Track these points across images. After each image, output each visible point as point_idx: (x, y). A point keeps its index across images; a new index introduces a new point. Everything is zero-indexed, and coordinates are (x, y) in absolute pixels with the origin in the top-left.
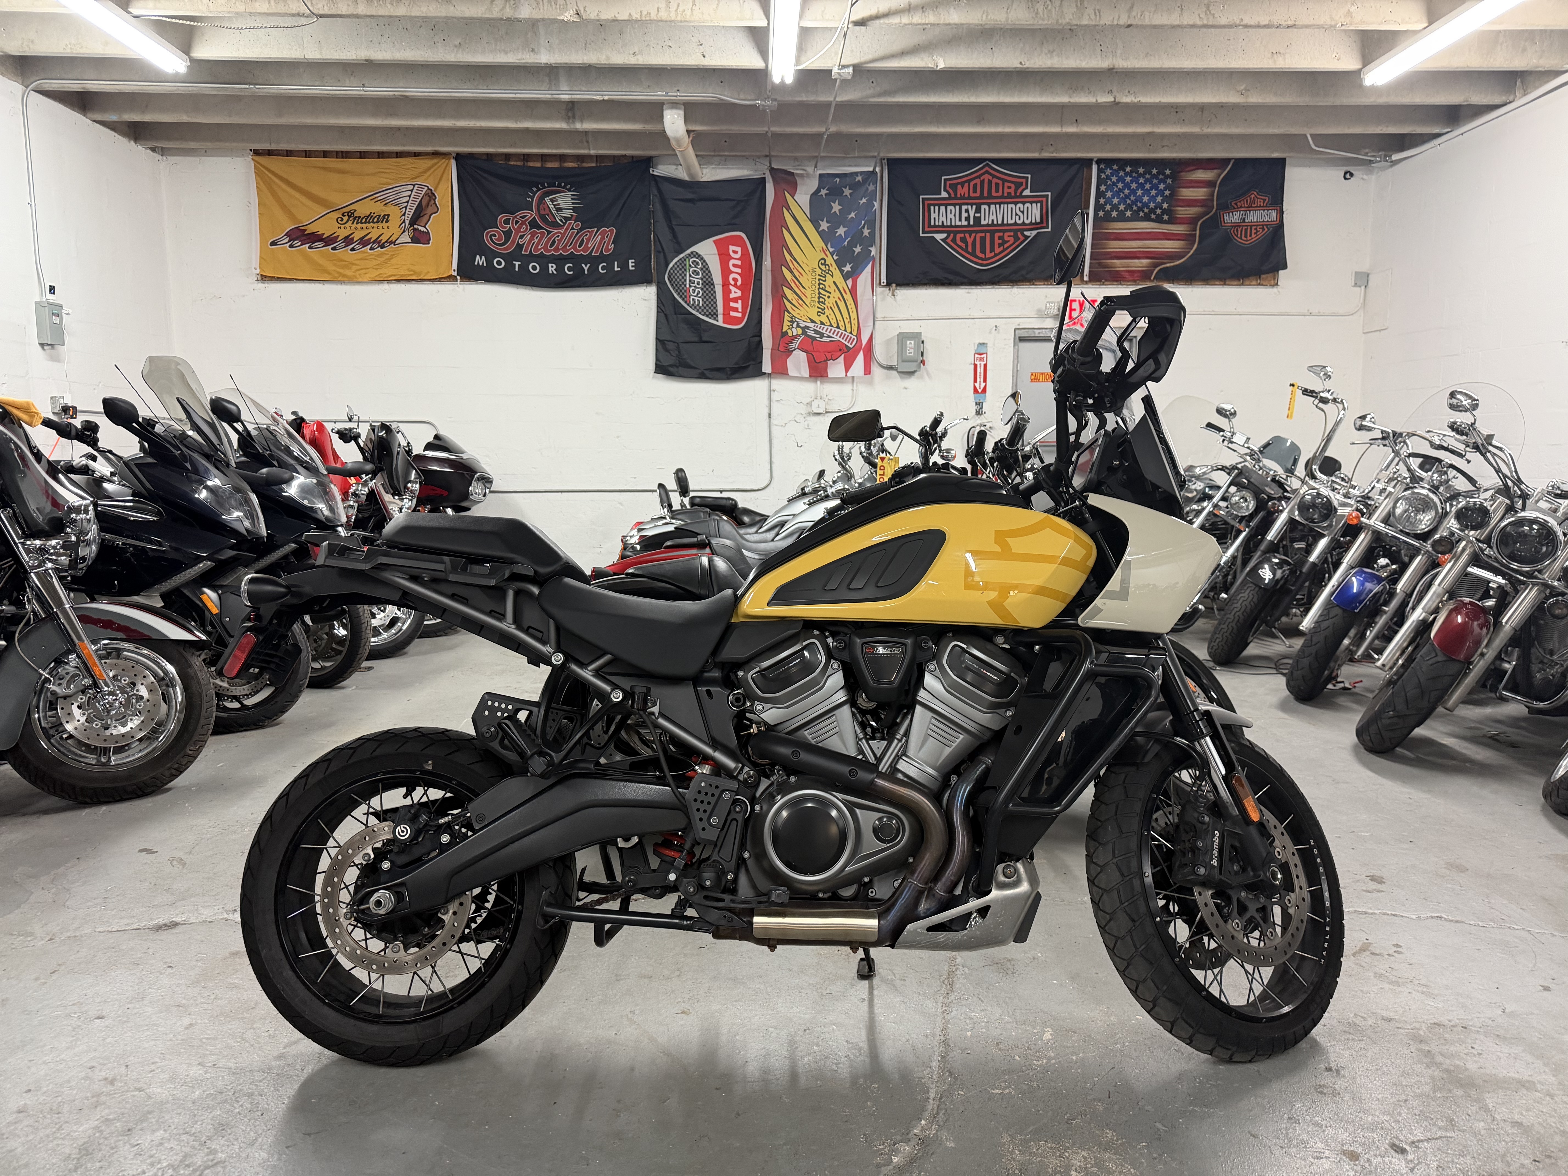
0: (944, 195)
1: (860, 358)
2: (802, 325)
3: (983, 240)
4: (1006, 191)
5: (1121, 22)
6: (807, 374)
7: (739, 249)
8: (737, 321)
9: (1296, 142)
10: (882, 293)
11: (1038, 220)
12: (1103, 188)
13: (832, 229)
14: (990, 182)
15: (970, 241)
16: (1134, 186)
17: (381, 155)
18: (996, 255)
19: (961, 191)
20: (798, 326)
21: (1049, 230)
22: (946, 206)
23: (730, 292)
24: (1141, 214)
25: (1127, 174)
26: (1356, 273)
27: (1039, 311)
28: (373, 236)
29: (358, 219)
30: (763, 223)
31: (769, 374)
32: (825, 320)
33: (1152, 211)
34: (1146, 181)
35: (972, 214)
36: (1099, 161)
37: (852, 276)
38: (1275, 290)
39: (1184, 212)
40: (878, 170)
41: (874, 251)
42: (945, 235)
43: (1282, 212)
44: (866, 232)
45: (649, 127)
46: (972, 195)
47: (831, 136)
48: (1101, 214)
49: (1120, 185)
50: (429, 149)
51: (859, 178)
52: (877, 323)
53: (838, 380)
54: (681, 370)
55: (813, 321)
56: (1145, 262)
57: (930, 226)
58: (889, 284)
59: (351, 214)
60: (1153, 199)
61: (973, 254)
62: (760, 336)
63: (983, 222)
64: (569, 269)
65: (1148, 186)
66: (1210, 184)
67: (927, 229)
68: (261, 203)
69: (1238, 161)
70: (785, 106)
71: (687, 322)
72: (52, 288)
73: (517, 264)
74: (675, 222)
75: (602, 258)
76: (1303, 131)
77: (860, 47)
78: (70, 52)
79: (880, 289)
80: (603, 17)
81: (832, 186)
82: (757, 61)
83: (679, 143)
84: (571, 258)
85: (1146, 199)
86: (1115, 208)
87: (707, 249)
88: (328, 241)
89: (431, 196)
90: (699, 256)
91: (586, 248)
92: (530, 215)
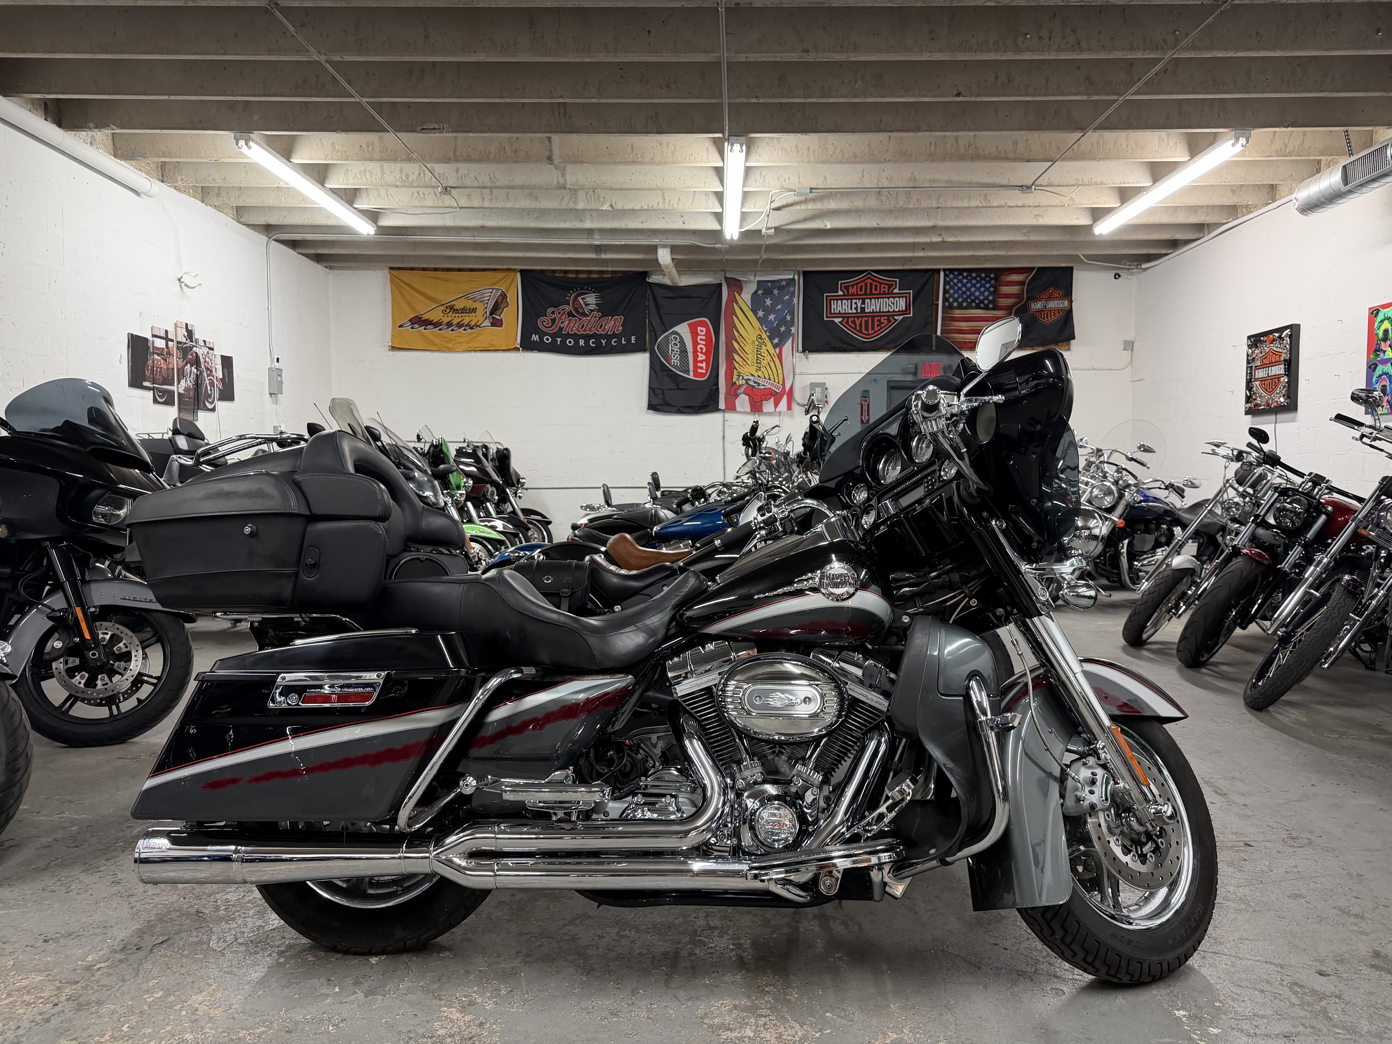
0: (840, 293)
1: (784, 400)
2: (746, 378)
3: (867, 322)
4: (882, 289)
5: (933, 206)
6: (749, 410)
7: (704, 329)
8: (702, 375)
9: (1076, 258)
10: (799, 357)
11: (904, 309)
12: (947, 287)
13: (766, 316)
14: (871, 284)
15: (858, 323)
16: (969, 285)
17: (472, 270)
18: (875, 332)
19: (852, 290)
20: (743, 378)
21: (911, 315)
22: (842, 300)
23: (698, 356)
24: (974, 304)
25: (964, 277)
26: (1125, 341)
27: (904, 370)
28: (466, 322)
29: (456, 311)
30: (720, 312)
31: (723, 410)
32: (761, 374)
33: (982, 302)
34: (977, 282)
35: (859, 305)
36: (945, 270)
37: (779, 346)
39: (1003, 302)
40: (796, 277)
41: (793, 330)
42: (841, 319)
43: (1072, 302)
44: (788, 318)
45: (648, 257)
46: (859, 293)
47: (764, 261)
48: (947, 304)
49: (960, 285)
50: (505, 267)
51: (784, 283)
52: (796, 376)
53: (769, 414)
54: (665, 408)
55: (752, 375)
57: (831, 313)
58: (804, 351)
59: (451, 308)
60: (982, 293)
61: (860, 331)
62: (718, 385)
63: (867, 311)
64: (593, 343)
65: (978, 285)
66: (1021, 283)
67: (829, 315)
68: (394, 300)
69: (1040, 269)
70: (734, 248)
71: (669, 376)
72: (278, 359)
73: (559, 340)
74: (662, 312)
75: (614, 336)
76: (1075, 253)
77: (779, 219)
78: (306, 223)
79: (798, 354)
80: (626, 208)
81: (765, 288)
82: (716, 226)
83: (667, 267)
84: (594, 336)
85: (977, 294)
86: (956, 300)
87: (683, 329)
88: (437, 325)
89: (504, 296)
90: (678, 334)
91: (604, 330)
92: (569, 308)
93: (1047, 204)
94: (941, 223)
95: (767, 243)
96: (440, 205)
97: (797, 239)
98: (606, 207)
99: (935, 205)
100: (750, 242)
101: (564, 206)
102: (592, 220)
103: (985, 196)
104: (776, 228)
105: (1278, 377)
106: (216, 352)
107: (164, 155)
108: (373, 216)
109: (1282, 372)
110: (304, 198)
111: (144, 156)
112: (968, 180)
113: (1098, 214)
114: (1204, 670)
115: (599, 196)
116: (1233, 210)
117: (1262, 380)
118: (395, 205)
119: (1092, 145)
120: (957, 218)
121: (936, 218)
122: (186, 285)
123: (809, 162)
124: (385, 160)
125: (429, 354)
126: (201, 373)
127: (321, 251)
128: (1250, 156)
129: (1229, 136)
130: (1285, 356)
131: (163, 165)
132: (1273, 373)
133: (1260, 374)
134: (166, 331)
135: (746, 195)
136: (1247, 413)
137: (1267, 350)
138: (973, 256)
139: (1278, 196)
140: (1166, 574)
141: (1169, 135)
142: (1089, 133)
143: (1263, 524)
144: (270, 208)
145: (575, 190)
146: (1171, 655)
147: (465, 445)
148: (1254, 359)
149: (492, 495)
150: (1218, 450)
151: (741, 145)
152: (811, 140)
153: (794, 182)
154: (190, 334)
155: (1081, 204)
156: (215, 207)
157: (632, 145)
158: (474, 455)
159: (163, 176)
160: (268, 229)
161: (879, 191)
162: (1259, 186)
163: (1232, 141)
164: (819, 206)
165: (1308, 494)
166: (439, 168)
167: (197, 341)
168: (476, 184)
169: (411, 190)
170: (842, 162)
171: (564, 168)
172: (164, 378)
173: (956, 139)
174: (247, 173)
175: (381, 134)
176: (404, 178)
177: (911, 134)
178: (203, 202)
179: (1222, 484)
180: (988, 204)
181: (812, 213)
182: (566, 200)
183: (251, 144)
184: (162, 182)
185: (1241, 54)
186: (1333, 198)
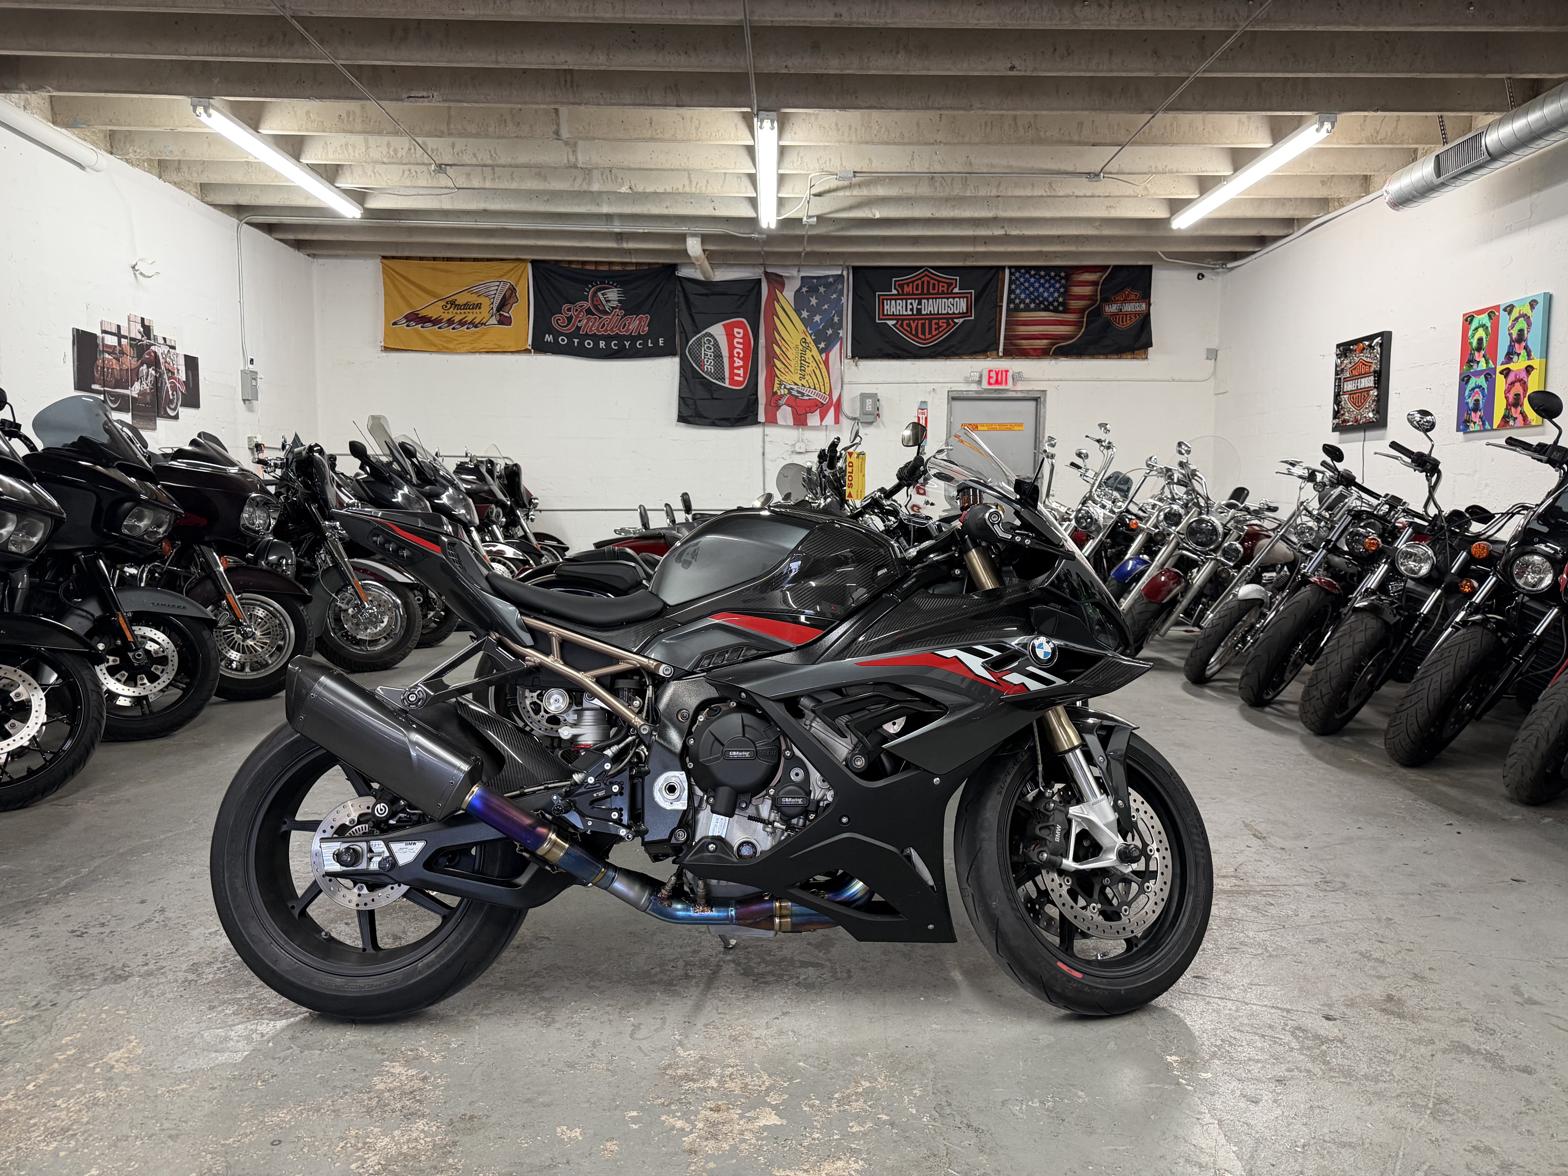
0: (894, 292)
1: (832, 411)
2: (788, 387)
3: (923, 325)
4: (941, 289)
6: (792, 423)
7: (741, 331)
8: (739, 383)
9: (1154, 255)
10: (848, 364)
11: (965, 311)
12: (1013, 287)
13: (811, 317)
14: (928, 282)
15: (913, 326)
16: (1037, 285)
17: (475, 260)
18: (932, 337)
19: (906, 289)
20: (785, 387)
21: (973, 318)
22: (896, 300)
23: (734, 362)
24: (1042, 306)
25: (1031, 276)
26: (1208, 350)
27: (966, 378)
28: (469, 319)
29: (458, 307)
30: (760, 312)
31: (763, 424)
32: (805, 383)
33: (1051, 303)
34: (1046, 281)
35: (915, 306)
36: (1010, 267)
37: (825, 351)
38: (1146, 362)
39: (1075, 304)
40: (845, 273)
41: (842, 333)
42: (895, 322)
43: (1150, 304)
44: (836, 319)
45: (676, 247)
46: (915, 292)
47: (808, 254)
48: (1012, 306)
49: (1027, 284)
50: (514, 257)
51: (831, 280)
52: (845, 386)
53: (814, 427)
54: (698, 420)
55: (796, 384)
56: (1045, 342)
57: (883, 315)
58: (853, 357)
59: (453, 303)
60: (1052, 294)
61: (916, 335)
62: (757, 395)
63: (924, 312)
64: (615, 345)
65: (1047, 285)
66: (1095, 283)
67: (881, 317)
68: (386, 294)
69: (1115, 267)
70: (771, 238)
71: (702, 384)
72: (252, 360)
73: (576, 341)
74: (693, 311)
75: (639, 337)
76: (1153, 249)
77: (820, 207)
78: (281, 203)
79: (847, 361)
80: (648, 190)
81: (810, 285)
82: (751, 214)
83: (697, 259)
84: (616, 337)
85: (1046, 295)
86: (1022, 301)
87: (717, 330)
88: (436, 322)
89: (513, 290)
90: (711, 336)
91: (628, 330)
92: (587, 305)
93: (1118, 194)
94: (1002, 214)
95: (810, 233)
96: (435, 184)
97: (842, 229)
98: (624, 189)
99: (994, 193)
100: (791, 232)
101: (576, 187)
102: (610, 203)
103: (1050, 184)
104: (818, 217)
105: (1367, 390)
106: (177, 351)
107: (111, 123)
108: (359, 196)
109: (1372, 384)
110: (278, 175)
111: (87, 123)
112: (1030, 165)
113: (1176, 205)
114: (1267, 709)
115: (616, 177)
116: (1324, 204)
117: (1351, 393)
118: (384, 185)
119: (1165, 127)
120: (1020, 208)
121: (997, 208)
122: (141, 274)
123: (851, 142)
124: (368, 132)
125: (427, 355)
126: (161, 375)
127: (301, 236)
128: (1339, 143)
129: (1313, 120)
130: (1375, 367)
131: (112, 135)
132: (1363, 386)
133: (1349, 386)
134: (119, 327)
135: (782, 179)
136: (1334, 430)
137: (1357, 360)
138: (1041, 252)
139: (1371, 189)
140: (1231, 605)
141: (1249, 118)
142: (1160, 115)
143: (1335, 550)
144: (240, 187)
145: (590, 170)
146: (1232, 693)
147: (467, 460)
148: (1342, 370)
149: (498, 516)
150: (1294, 470)
151: (772, 122)
152: (853, 116)
153: (835, 164)
154: (147, 330)
155: (1155, 194)
156: (175, 184)
157: (651, 119)
158: (476, 471)
159: (112, 147)
160: (238, 210)
161: (932, 177)
162: (1351, 177)
163: (1316, 126)
164: (865, 192)
165: (1383, 519)
166: (432, 143)
167: (155, 338)
168: (474, 161)
169: (402, 167)
170: (887, 143)
171: (575, 144)
172: (116, 381)
173: (1015, 118)
174: (209, 144)
175: (362, 102)
176: (392, 153)
177: (962, 112)
178: (160, 178)
179: (1295, 507)
180: (1053, 194)
181: (859, 200)
182: (579, 180)
183: (211, 111)
184: (111, 153)
185: (1320, 28)
186: (1425, 191)
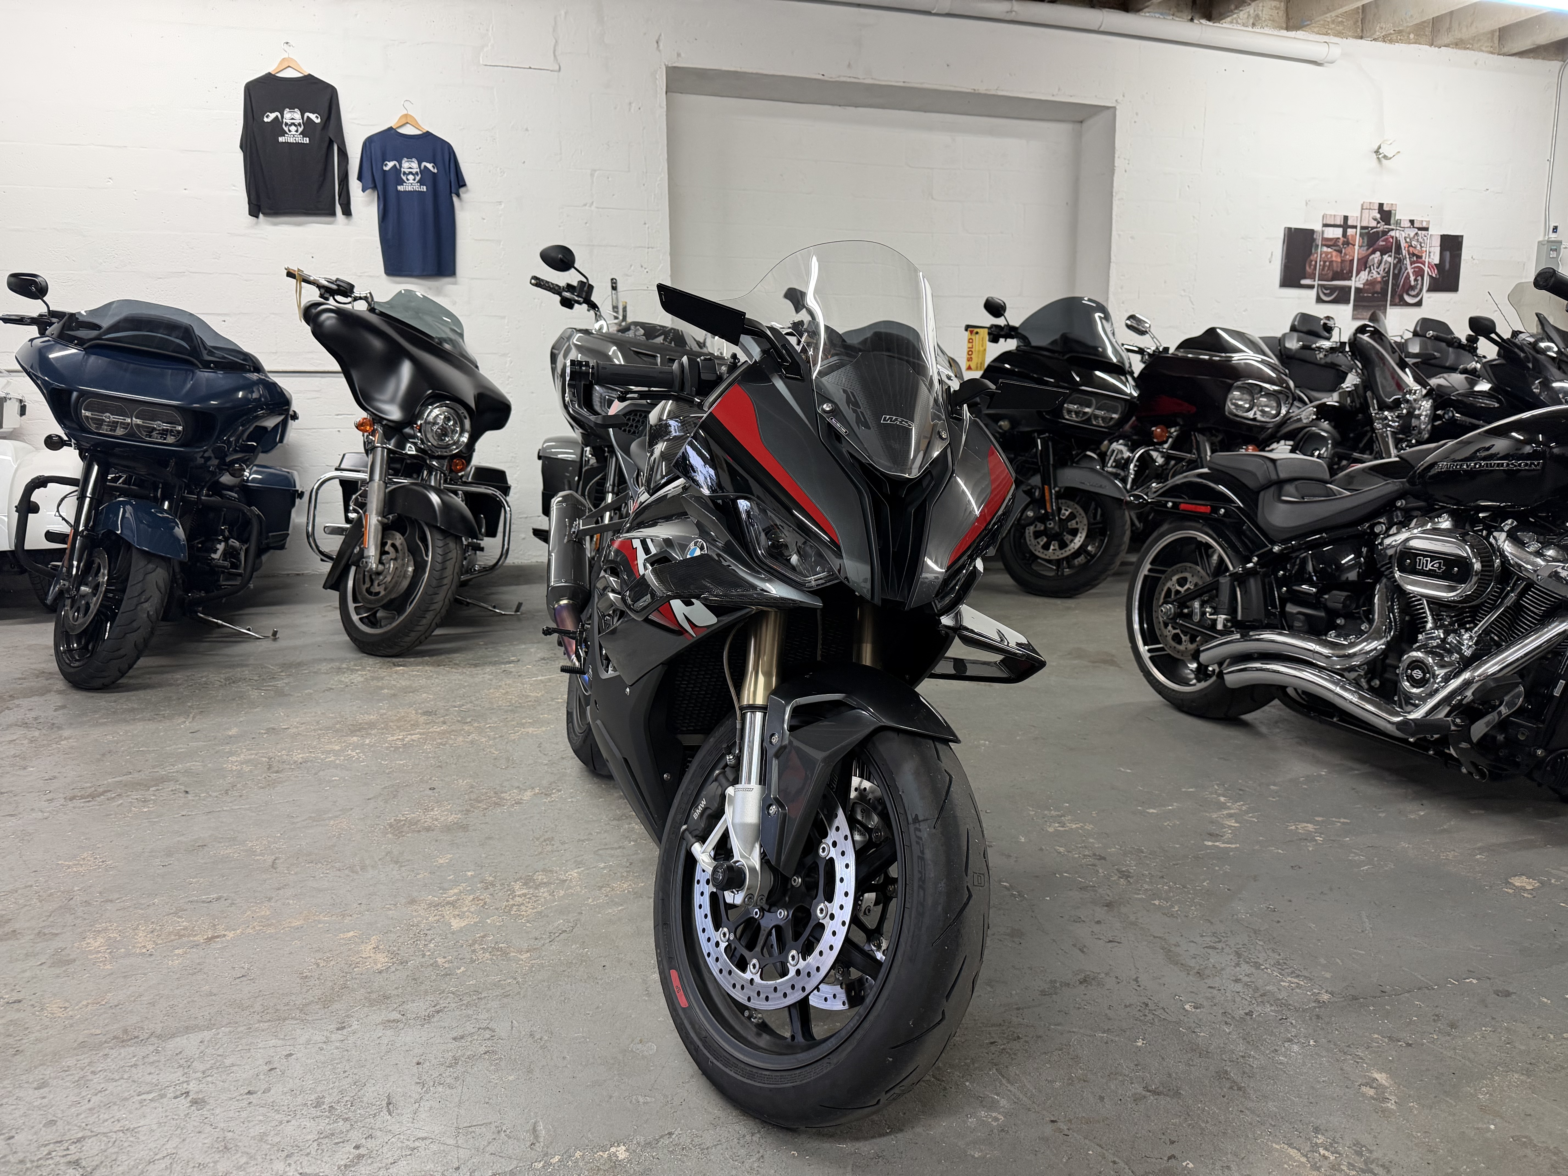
72: (1555, 228)
106: (1431, 231)
122: (1384, 156)
126: (1400, 261)
131: (1363, 16)
134: (1346, 218)
154: (1386, 215)
156: (1454, 45)
159: (1362, 30)
167: (1398, 223)
172: (1336, 272)
178: (1433, 45)
184: (1361, 38)
